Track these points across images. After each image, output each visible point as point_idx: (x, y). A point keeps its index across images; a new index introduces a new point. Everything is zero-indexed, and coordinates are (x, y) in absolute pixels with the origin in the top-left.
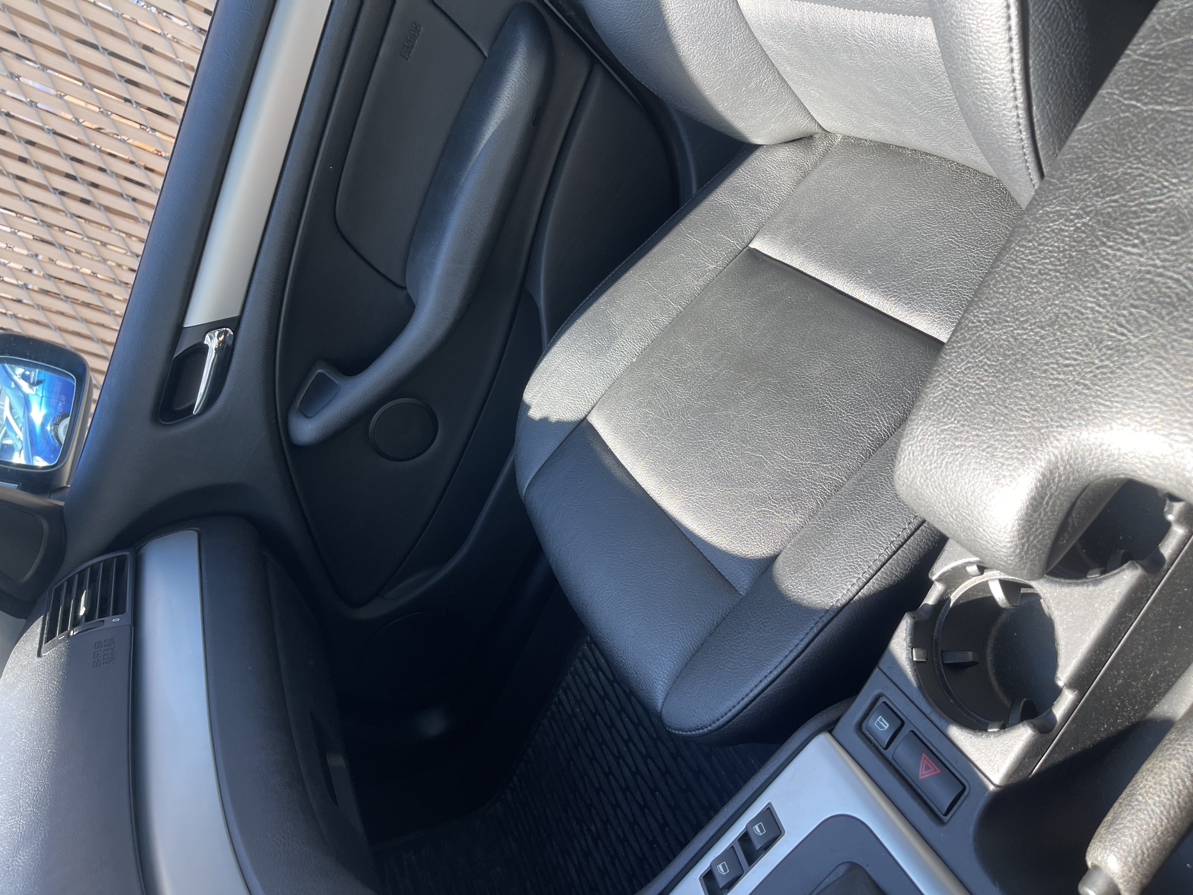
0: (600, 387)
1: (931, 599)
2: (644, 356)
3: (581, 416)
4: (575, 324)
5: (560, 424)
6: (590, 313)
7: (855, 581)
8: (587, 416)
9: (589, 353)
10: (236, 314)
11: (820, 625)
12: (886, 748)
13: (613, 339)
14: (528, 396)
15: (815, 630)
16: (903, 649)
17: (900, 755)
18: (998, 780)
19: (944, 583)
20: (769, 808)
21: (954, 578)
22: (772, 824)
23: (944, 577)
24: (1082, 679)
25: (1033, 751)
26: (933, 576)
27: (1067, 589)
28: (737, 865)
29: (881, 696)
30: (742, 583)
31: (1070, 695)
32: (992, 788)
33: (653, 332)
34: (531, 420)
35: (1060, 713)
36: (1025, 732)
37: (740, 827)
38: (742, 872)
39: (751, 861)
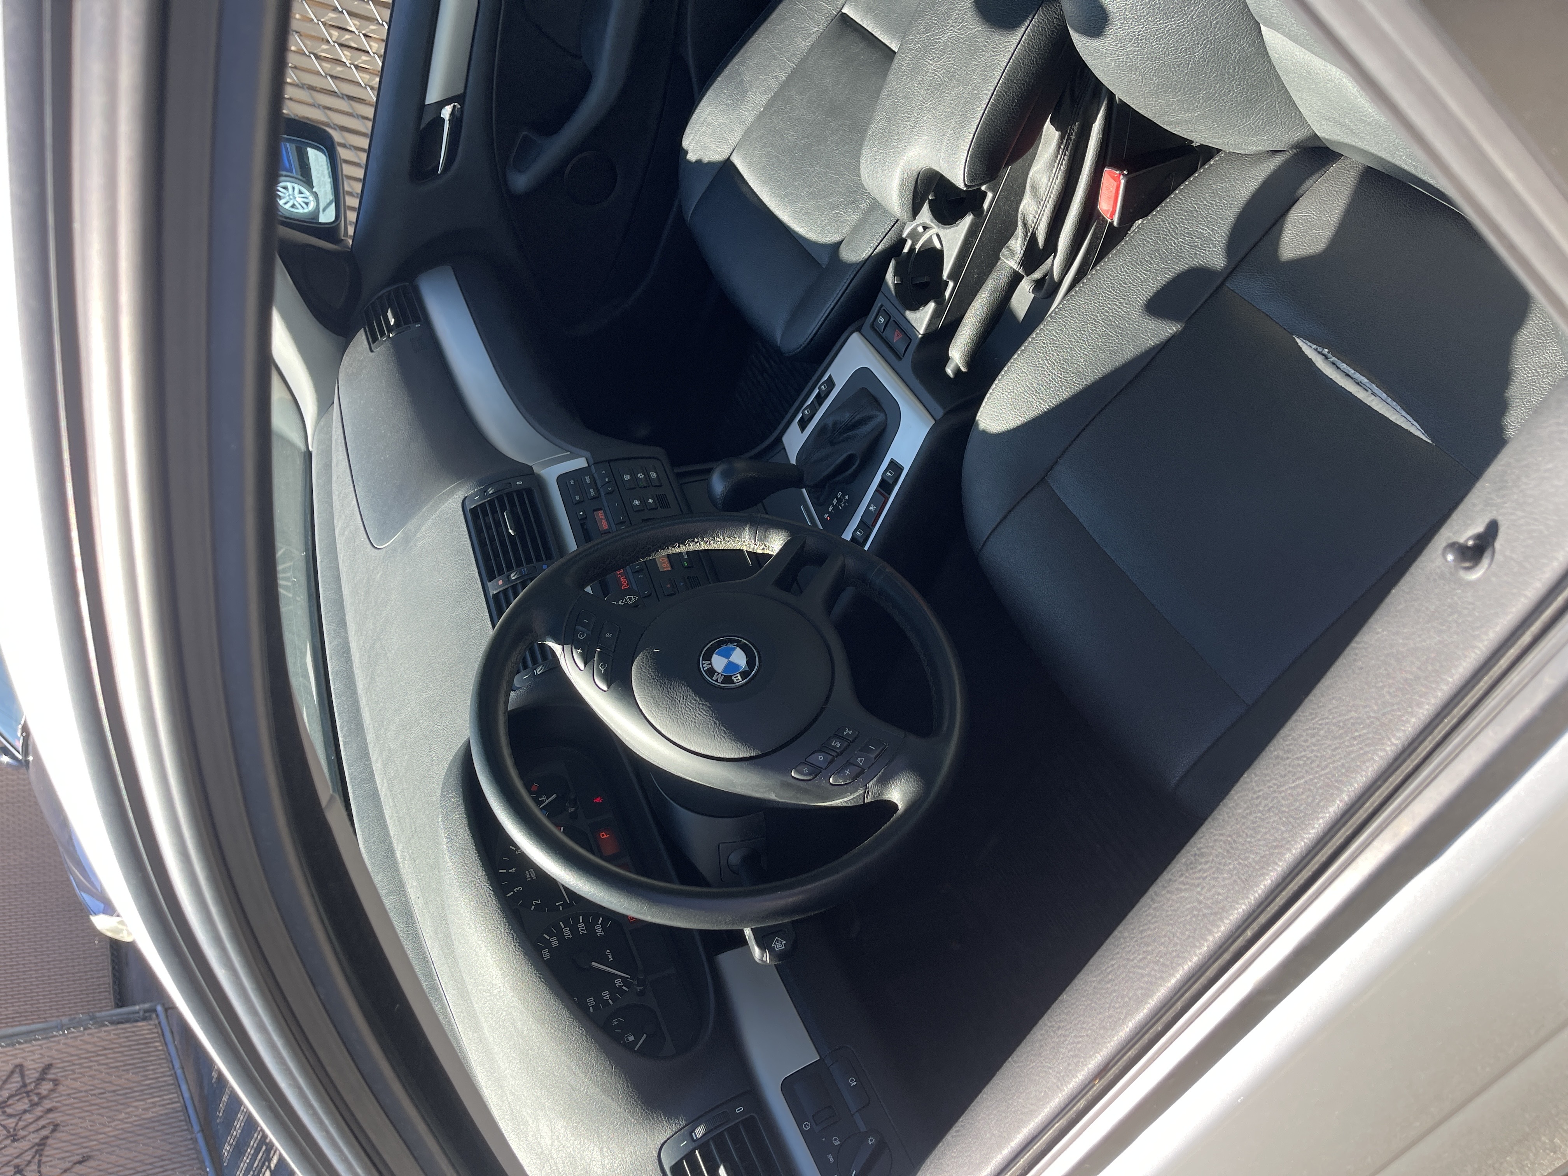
0: (738, 135)
1: (906, 250)
2: (768, 106)
3: (724, 156)
4: (717, 82)
5: (710, 164)
6: (726, 72)
8: (730, 156)
9: (728, 105)
10: (461, 91)
11: (854, 273)
12: (882, 333)
13: (744, 93)
14: (685, 143)
15: (852, 276)
16: (890, 278)
17: (887, 333)
18: (922, 332)
19: (911, 239)
20: (830, 377)
21: (915, 236)
22: (831, 383)
23: (909, 236)
24: (954, 275)
25: (936, 315)
26: (904, 235)
27: (948, 231)
28: (814, 409)
29: (882, 306)
30: (824, 260)
31: (951, 284)
32: (920, 336)
33: (775, 86)
34: (689, 162)
35: (947, 294)
36: (932, 306)
37: (816, 391)
38: (817, 411)
39: (820, 404)
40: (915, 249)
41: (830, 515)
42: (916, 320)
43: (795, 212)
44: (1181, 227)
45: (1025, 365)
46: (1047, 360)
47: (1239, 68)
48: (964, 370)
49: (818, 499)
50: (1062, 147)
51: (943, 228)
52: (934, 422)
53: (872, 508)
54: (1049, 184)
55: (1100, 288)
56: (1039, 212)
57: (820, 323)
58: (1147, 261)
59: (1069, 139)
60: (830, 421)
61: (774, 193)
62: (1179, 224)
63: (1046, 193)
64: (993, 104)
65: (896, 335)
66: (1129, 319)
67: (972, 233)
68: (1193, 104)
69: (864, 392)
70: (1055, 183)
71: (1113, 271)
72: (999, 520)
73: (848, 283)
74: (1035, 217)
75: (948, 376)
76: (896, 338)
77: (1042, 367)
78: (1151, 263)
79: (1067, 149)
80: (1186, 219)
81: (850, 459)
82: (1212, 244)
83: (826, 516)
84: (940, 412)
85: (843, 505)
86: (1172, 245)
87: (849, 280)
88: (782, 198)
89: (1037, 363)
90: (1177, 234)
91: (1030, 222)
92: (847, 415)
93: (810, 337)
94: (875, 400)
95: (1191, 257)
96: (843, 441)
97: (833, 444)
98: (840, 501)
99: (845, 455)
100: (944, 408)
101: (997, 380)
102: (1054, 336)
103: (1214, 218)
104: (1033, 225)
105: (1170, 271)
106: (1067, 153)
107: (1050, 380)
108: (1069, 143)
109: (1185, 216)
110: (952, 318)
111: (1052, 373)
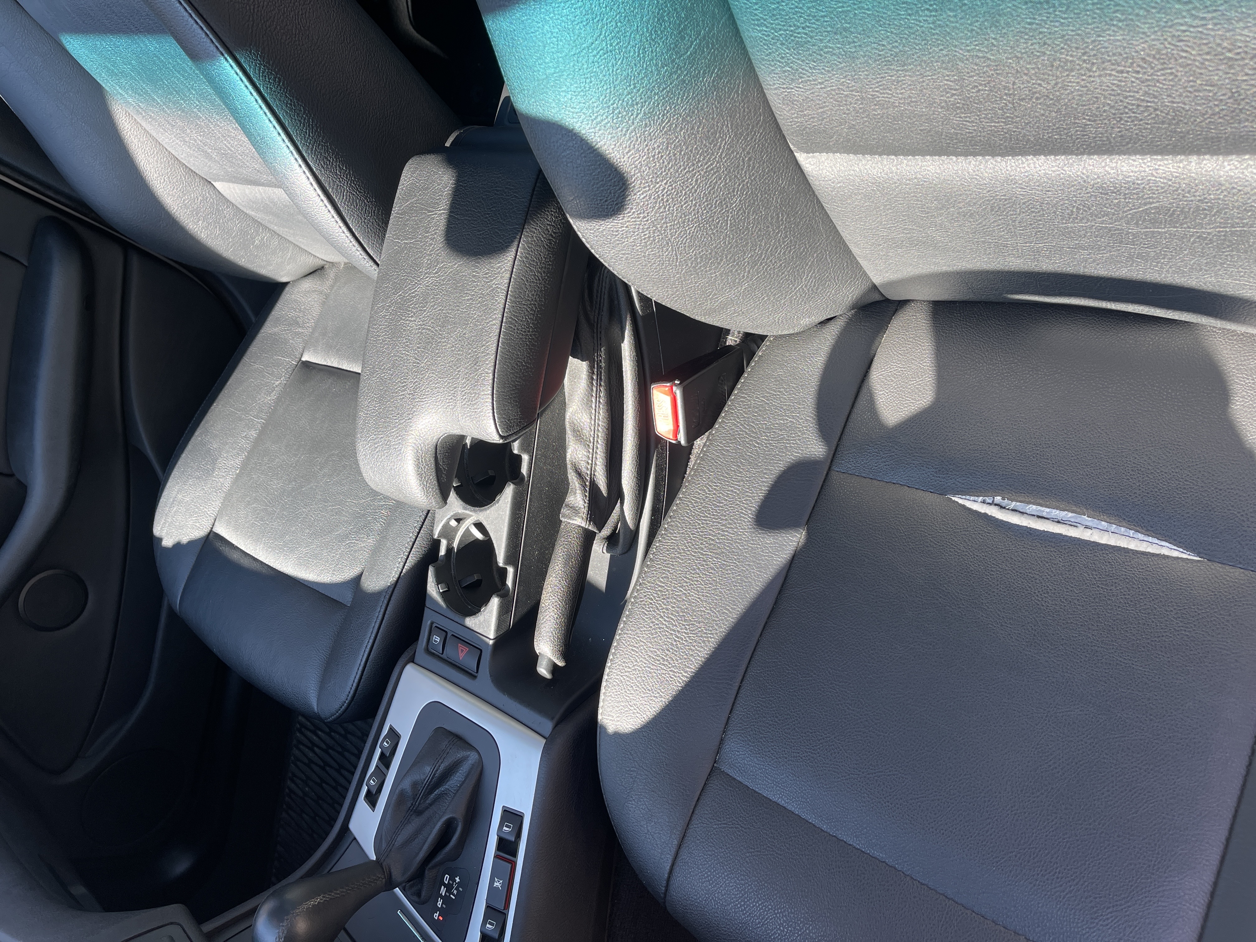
0: (216, 504)
1: (442, 552)
2: (244, 465)
3: (206, 530)
5: (191, 543)
6: (189, 447)
7: (400, 560)
8: (212, 528)
9: (199, 478)
11: (387, 597)
12: (442, 654)
13: (214, 461)
14: (157, 530)
15: (386, 602)
16: (433, 589)
17: (449, 652)
18: (492, 635)
19: (445, 538)
20: (391, 729)
21: (448, 532)
22: (394, 735)
23: (442, 534)
24: (511, 558)
25: (504, 610)
26: (436, 537)
27: (488, 512)
28: (381, 774)
29: (432, 623)
30: (347, 598)
31: (511, 570)
32: (491, 642)
33: (246, 445)
34: (166, 549)
35: (509, 582)
36: (495, 602)
37: (378, 751)
38: (385, 776)
39: (388, 767)
40: (453, 548)
41: (442, 911)
42: (480, 624)
43: (299, 558)
44: (757, 424)
45: (638, 631)
46: (662, 617)
47: (782, 214)
48: (561, 663)
49: (419, 894)
50: (595, 377)
51: (481, 511)
52: (544, 741)
53: (497, 884)
54: (593, 423)
55: (693, 516)
56: (591, 456)
57: (361, 668)
58: (734, 471)
59: (599, 367)
60: (406, 784)
61: (270, 547)
62: (753, 422)
63: (592, 433)
64: (506, 334)
65: (460, 651)
66: (741, 540)
67: (518, 506)
68: (739, 274)
69: (442, 733)
70: (599, 419)
71: (699, 494)
72: (676, 842)
73: (383, 610)
74: (588, 463)
75: (543, 679)
76: (462, 655)
77: (660, 628)
78: (741, 472)
79: (601, 379)
80: (760, 415)
81: (449, 827)
82: (800, 431)
83: (436, 916)
84: (548, 726)
85: (455, 892)
86: (755, 446)
87: (384, 607)
88: (280, 549)
89: (651, 625)
90: (756, 433)
91: (584, 470)
92: (428, 769)
93: (353, 688)
94: (459, 738)
95: (783, 452)
96: (431, 805)
97: (419, 813)
98: (449, 888)
99: (439, 824)
100: (552, 719)
101: (608, 661)
102: (660, 586)
103: (789, 405)
104: (589, 472)
105: (765, 474)
106: (602, 384)
107: (675, 641)
108: (601, 372)
109: (756, 412)
110: (524, 610)
111: (674, 631)
